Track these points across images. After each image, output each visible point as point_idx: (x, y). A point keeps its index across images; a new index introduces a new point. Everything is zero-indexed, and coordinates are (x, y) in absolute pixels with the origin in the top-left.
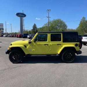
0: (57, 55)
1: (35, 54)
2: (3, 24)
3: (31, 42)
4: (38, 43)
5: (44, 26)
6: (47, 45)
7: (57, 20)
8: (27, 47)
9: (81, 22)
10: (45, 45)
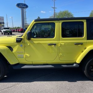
0: (75, 65)
1: (30, 63)
2: (3, 17)
3: (22, 39)
4: (35, 42)
6: (55, 45)
7: (64, 12)
8: (15, 50)
10: (50, 45)
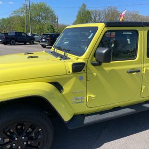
5: (14, 15)
9: (80, 12)
